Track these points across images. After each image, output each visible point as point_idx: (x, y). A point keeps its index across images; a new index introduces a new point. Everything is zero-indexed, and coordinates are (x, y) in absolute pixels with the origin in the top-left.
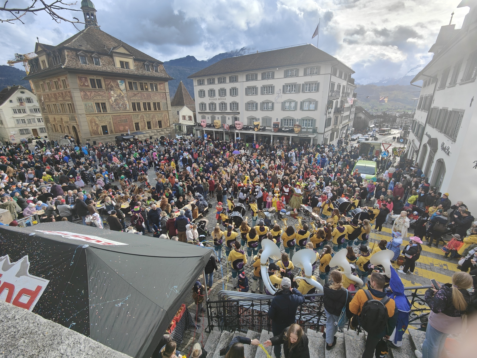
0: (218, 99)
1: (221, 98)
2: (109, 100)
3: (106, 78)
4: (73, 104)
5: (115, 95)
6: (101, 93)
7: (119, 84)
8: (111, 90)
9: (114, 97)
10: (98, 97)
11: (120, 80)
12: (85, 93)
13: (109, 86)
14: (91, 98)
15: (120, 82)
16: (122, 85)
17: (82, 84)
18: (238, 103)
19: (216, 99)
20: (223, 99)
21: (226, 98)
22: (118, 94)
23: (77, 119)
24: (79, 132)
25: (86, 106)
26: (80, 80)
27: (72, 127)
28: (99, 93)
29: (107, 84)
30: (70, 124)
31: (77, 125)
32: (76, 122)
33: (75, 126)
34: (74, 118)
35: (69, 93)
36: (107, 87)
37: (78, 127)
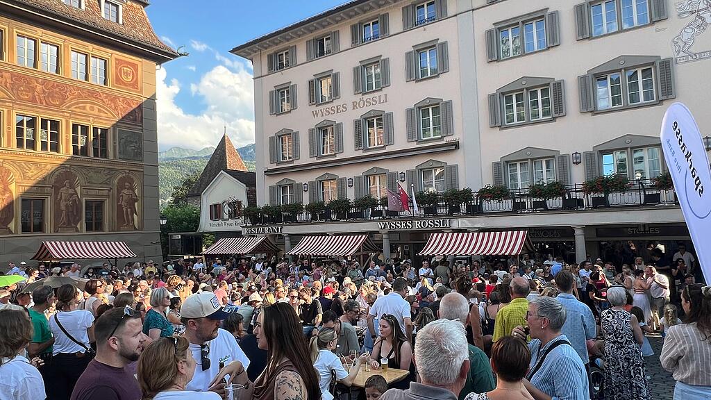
0: (350, 106)
1: (366, 97)
18: (448, 104)
19: (341, 108)
20: (371, 101)
21: (386, 95)
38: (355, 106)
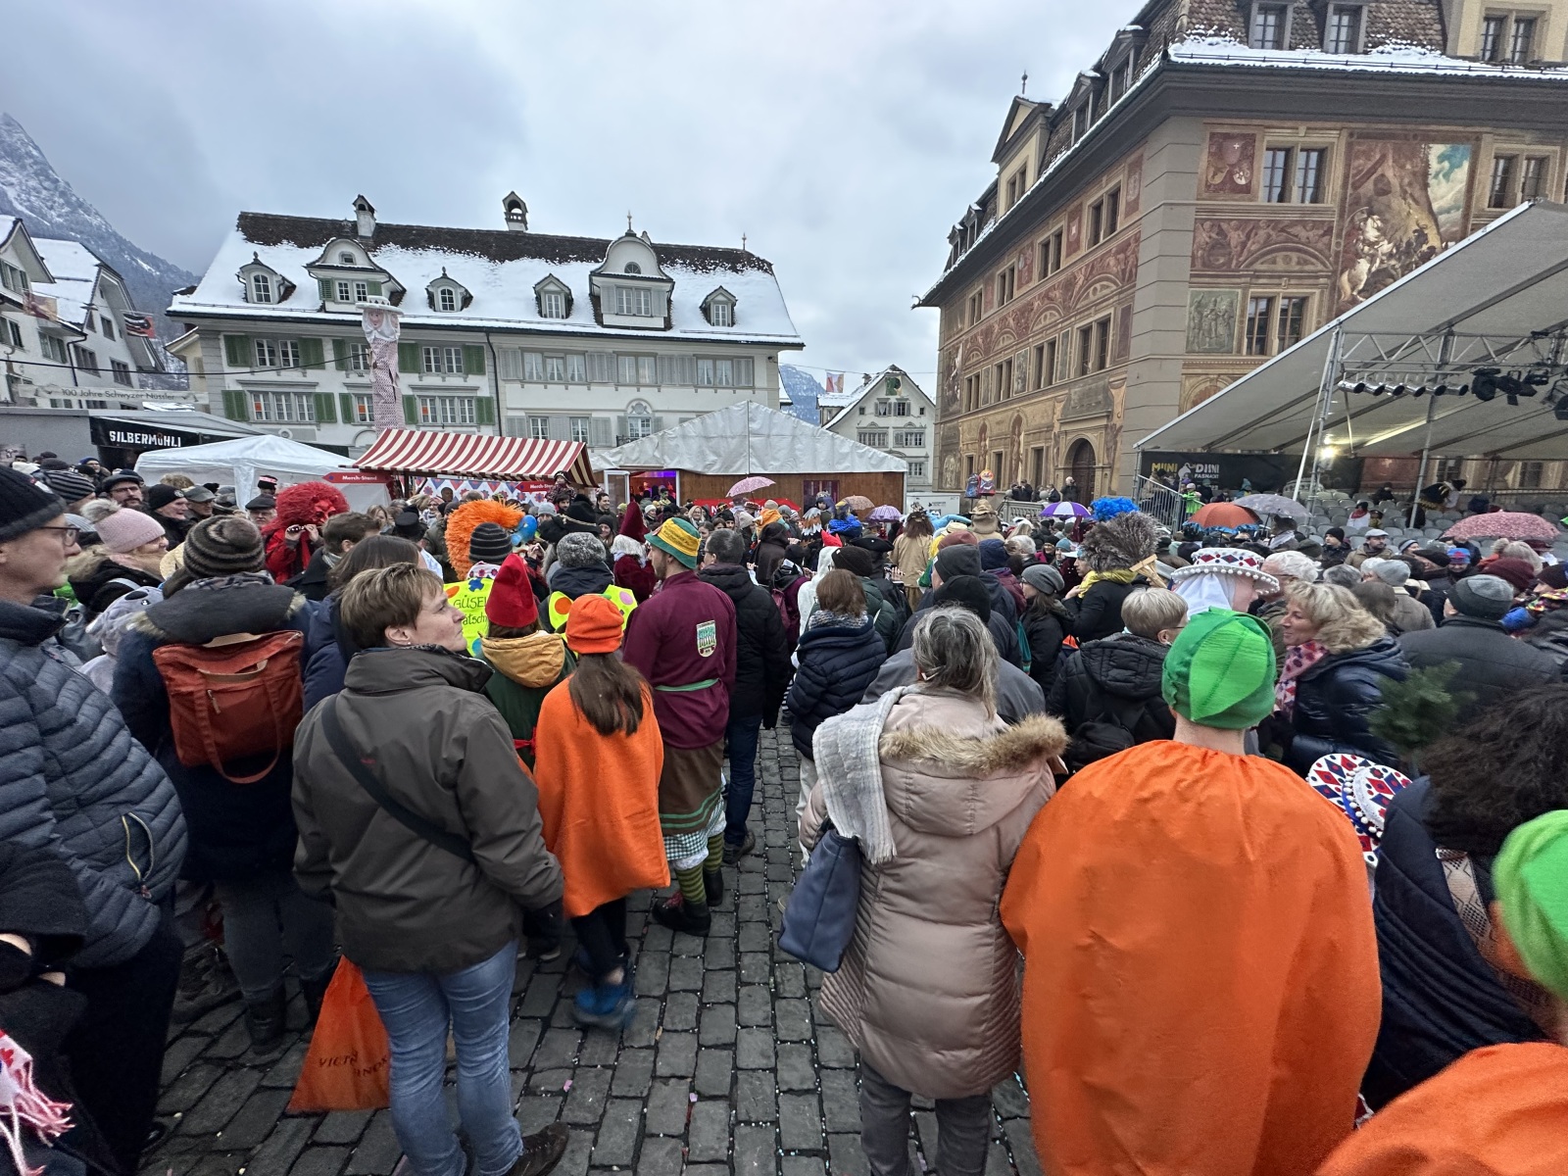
2: (1335, 276)
3: (1365, 136)
4: (1127, 313)
5: (1386, 247)
6: (1303, 234)
7: (1434, 166)
8: (1370, 214)
9: (1372, 260)
10: (1280, 256)
11: (1443, 140)
12: (1221, 233)
13: (1369, 187)
14: (1238, 265)
15: (1441, 158)
16: (1447, 176)
17: (1218, 180)
22: (1405, 240)
23: (1118, 395)
24: (1111, 467)
25: (1200, 313)
26: (1218, 154)
27: (1064, 450)
28: (1298, 230)
29: (1360, 172)
30: (1057, 437)
31: (1106, 427)
32: (1109, 416)
33: (1091, 437)
34: (1100, 397)
35: (1121, 256)
36: (1350, 191)
37: (1106, 442)
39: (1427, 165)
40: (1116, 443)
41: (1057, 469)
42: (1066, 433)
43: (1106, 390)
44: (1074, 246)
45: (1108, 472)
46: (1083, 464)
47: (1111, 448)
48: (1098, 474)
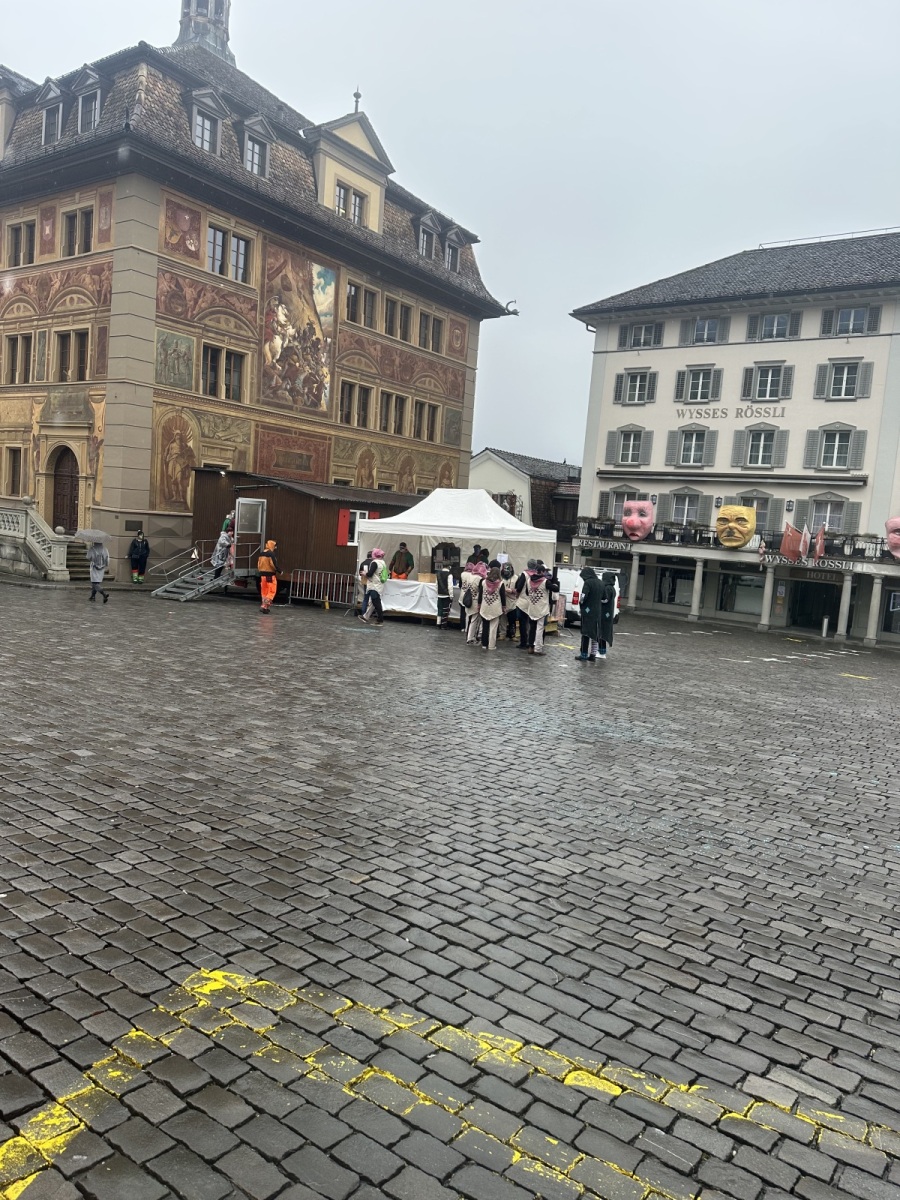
1: (755, 406)
2: (260, 344)
3: (273, 242)
4: (103, 332)
5: (291, 331)
6: (237, 304)
7: (316, 280)
8: (281, 303)
9: (283, 338)
10: (223, 317)
11: (320, 263)
12: (178, 285)
14: (193, 316)
15: (320, 275)
16: (323, 289)
17: (174, 240)
18: (862, 435)
19: (719, 413)
20: (763, 413)
21: (783, 409)
22: (302, 329)
23: (99, 409)
24: (94, 478)
25: (165, 351)
26: (173, 219)
27: (45, 455)
28: (233, 300)
29: (272, 268)
30: (36, 440)
31: (88, 438)
32: (90, 428)
33: (74, 446)
34: (81, 408)
35: (96, 277)
36: (266, 281)
37: (89, 454)
38: (739, 413)
39: (312, 278)
40: (98, 455)
41: (37, 473)
42: (47, 437)
43: (87, 403)
44: (48, 247)
45: (91, 482)
46: (65, 470)
47: (93, 460)
48: (82, 484)
